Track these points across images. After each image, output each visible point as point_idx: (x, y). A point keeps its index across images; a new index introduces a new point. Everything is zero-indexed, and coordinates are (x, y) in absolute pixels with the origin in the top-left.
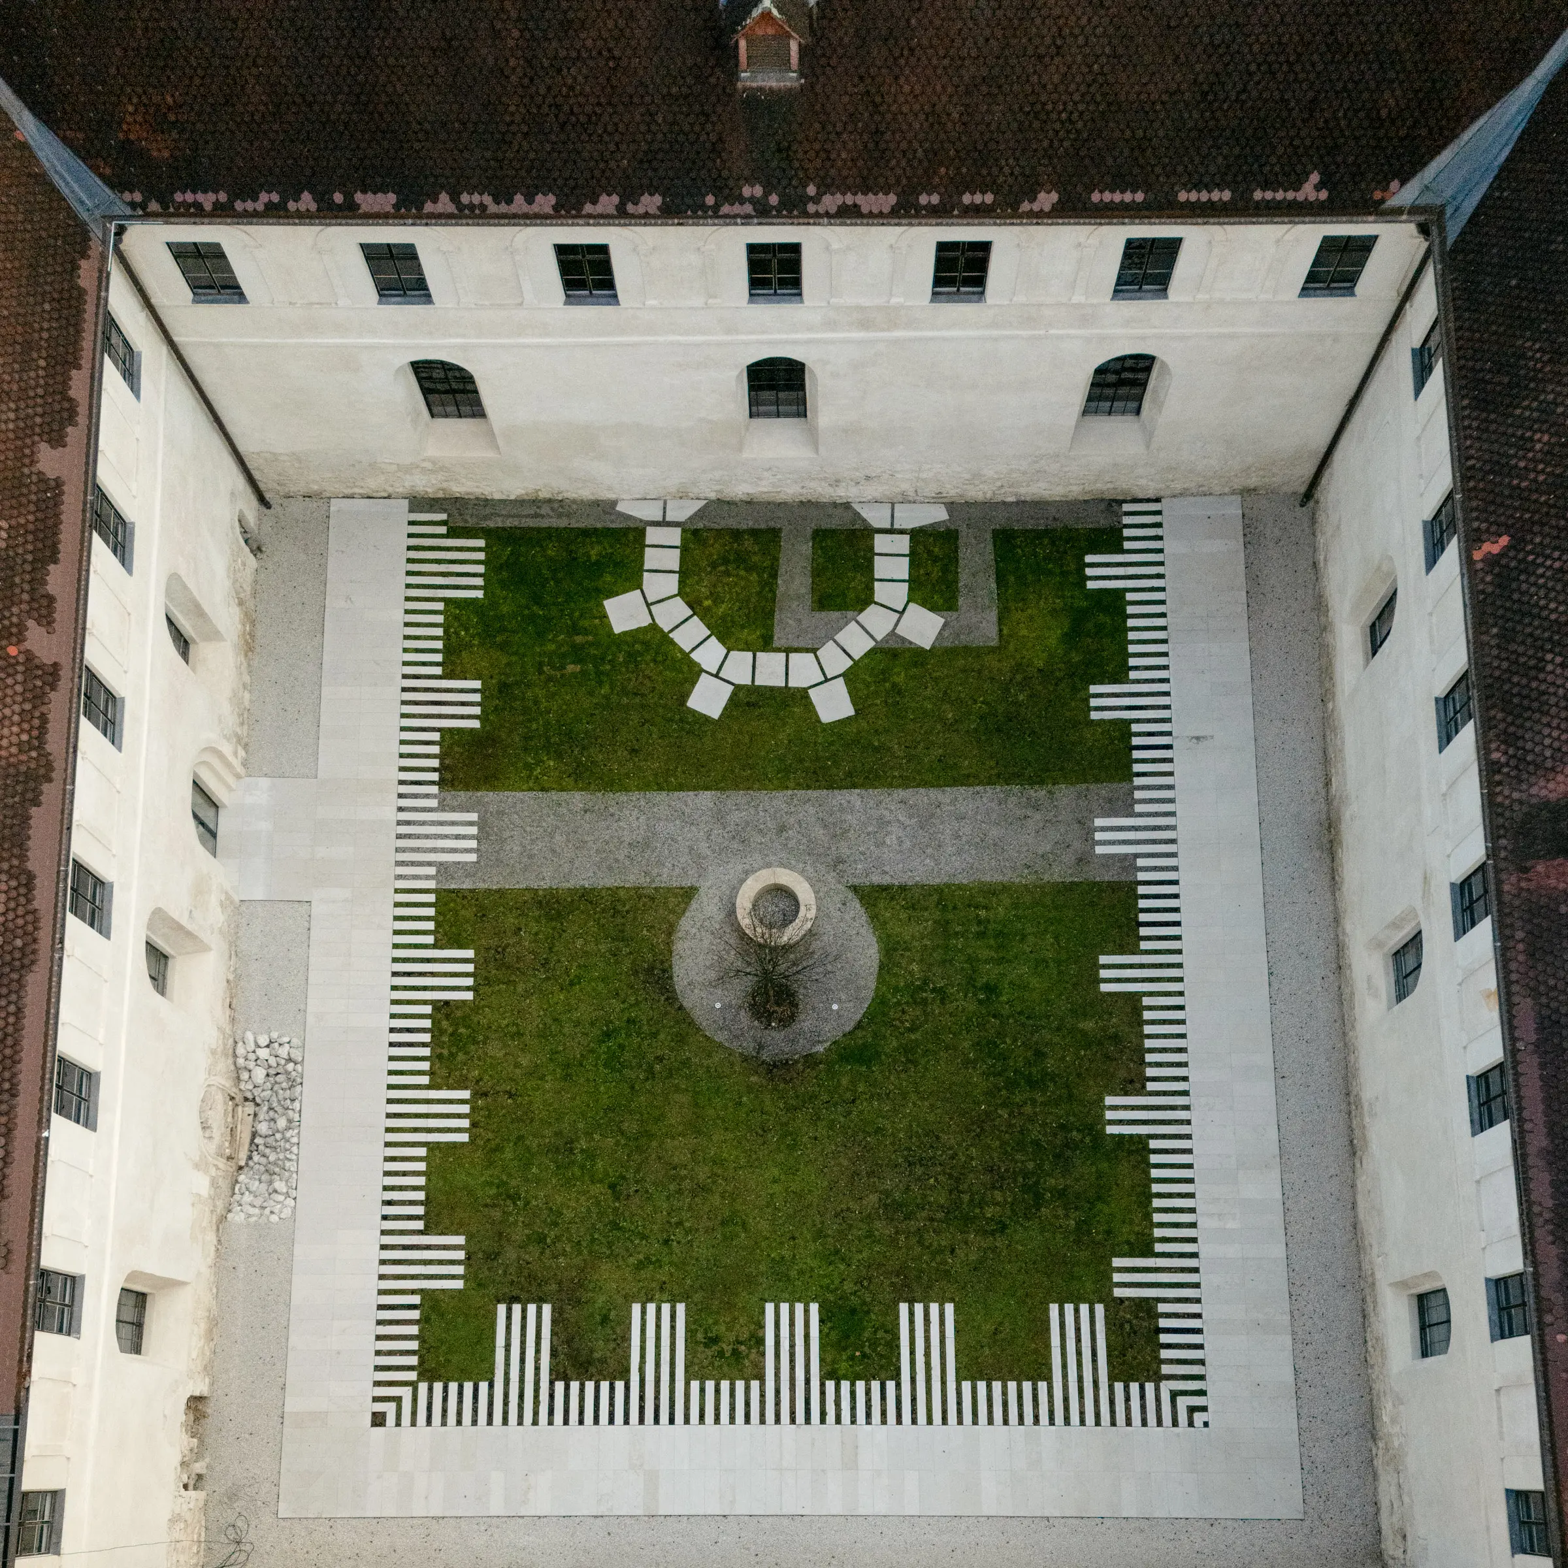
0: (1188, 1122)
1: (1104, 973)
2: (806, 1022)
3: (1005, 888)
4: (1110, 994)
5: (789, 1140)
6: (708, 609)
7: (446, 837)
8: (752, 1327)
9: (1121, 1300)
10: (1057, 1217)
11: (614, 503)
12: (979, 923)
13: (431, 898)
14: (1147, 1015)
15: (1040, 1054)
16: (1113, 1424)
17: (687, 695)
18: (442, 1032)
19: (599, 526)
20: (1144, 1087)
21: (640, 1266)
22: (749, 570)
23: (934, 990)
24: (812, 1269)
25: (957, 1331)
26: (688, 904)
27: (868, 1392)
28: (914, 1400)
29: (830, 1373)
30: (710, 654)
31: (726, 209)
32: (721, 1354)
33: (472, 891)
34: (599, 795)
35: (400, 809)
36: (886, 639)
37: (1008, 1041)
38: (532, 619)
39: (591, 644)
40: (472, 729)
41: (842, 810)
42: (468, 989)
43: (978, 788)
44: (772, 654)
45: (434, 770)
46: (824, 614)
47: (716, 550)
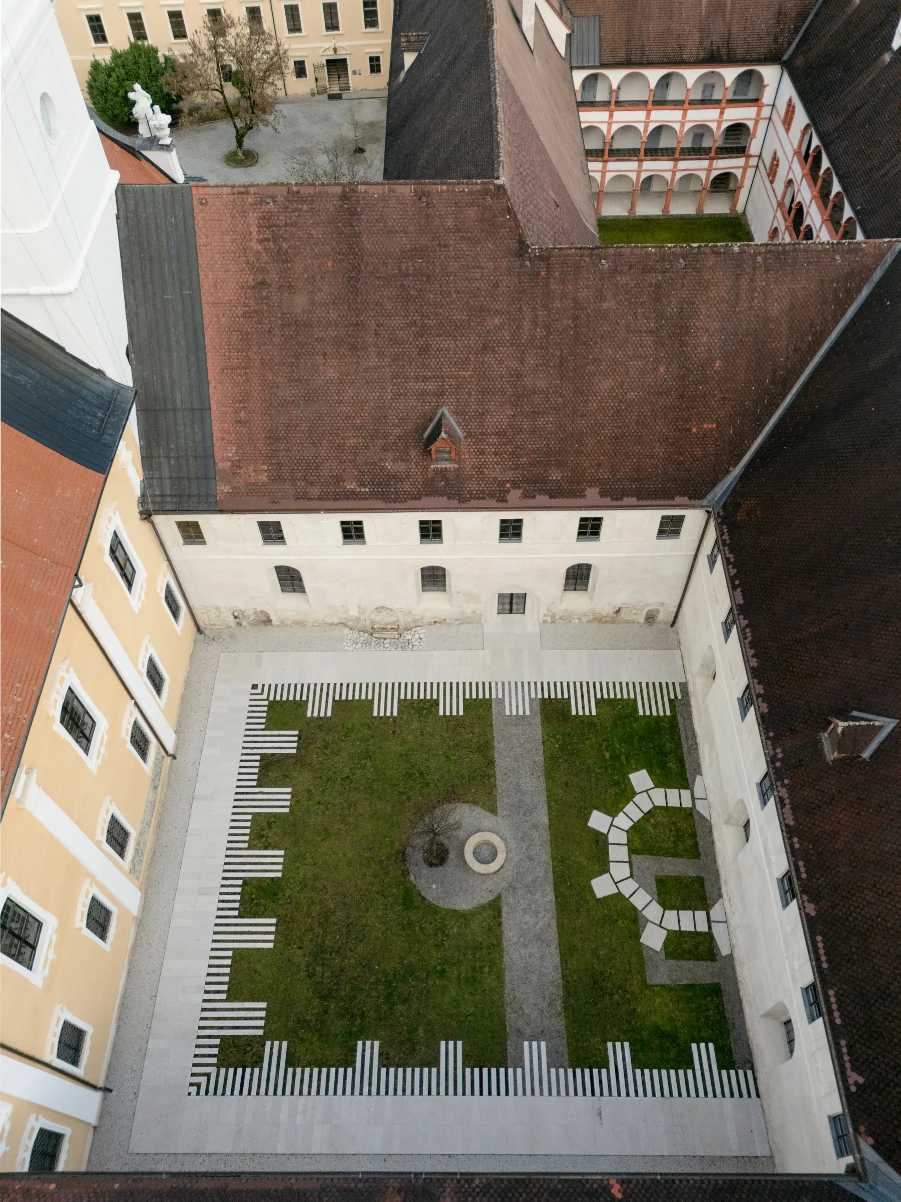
0: (361, 1094)
1: (451, 1043)
2: (425, 870)
3: (501, 984)
4: (439, 1047)
5: (364, 862)
6: (649, 821)
7: (517, 702)
8: (273, 845)
9: (263, 1046)
10: (313, 1008)
11: (701, 774)
12: (481, 968)
13: (487, 696)
14: (426, 1070)
15: (405, 1001)
16: (198, 1037)
17: (599, 809)
18: (425, 703)
19: (687, 767)
20: (384, 1066)
21: (309, 791)
22: (674, 842)
23: (443, 940)
24: (298, 874)
25: (259, 949)
26: (489, 811)
27: (234, 901)
28: (227, 925)
29: (246, 882)
30: (623, 821)
31: (769, 742)
32: (263, 830)
33: (491, 713)
34: (543, 768)
35: (529, 683)
36: (643, 916)
37: (413, 983)
38: (631, 737)
39: (621, 763)
40: (571, 711)
41: (543, 891)
42: (444, 713)
43: (560, 969)
44: (627, 854)
45: (549, 696)
46: (654, 882)
47: (683, 825)
